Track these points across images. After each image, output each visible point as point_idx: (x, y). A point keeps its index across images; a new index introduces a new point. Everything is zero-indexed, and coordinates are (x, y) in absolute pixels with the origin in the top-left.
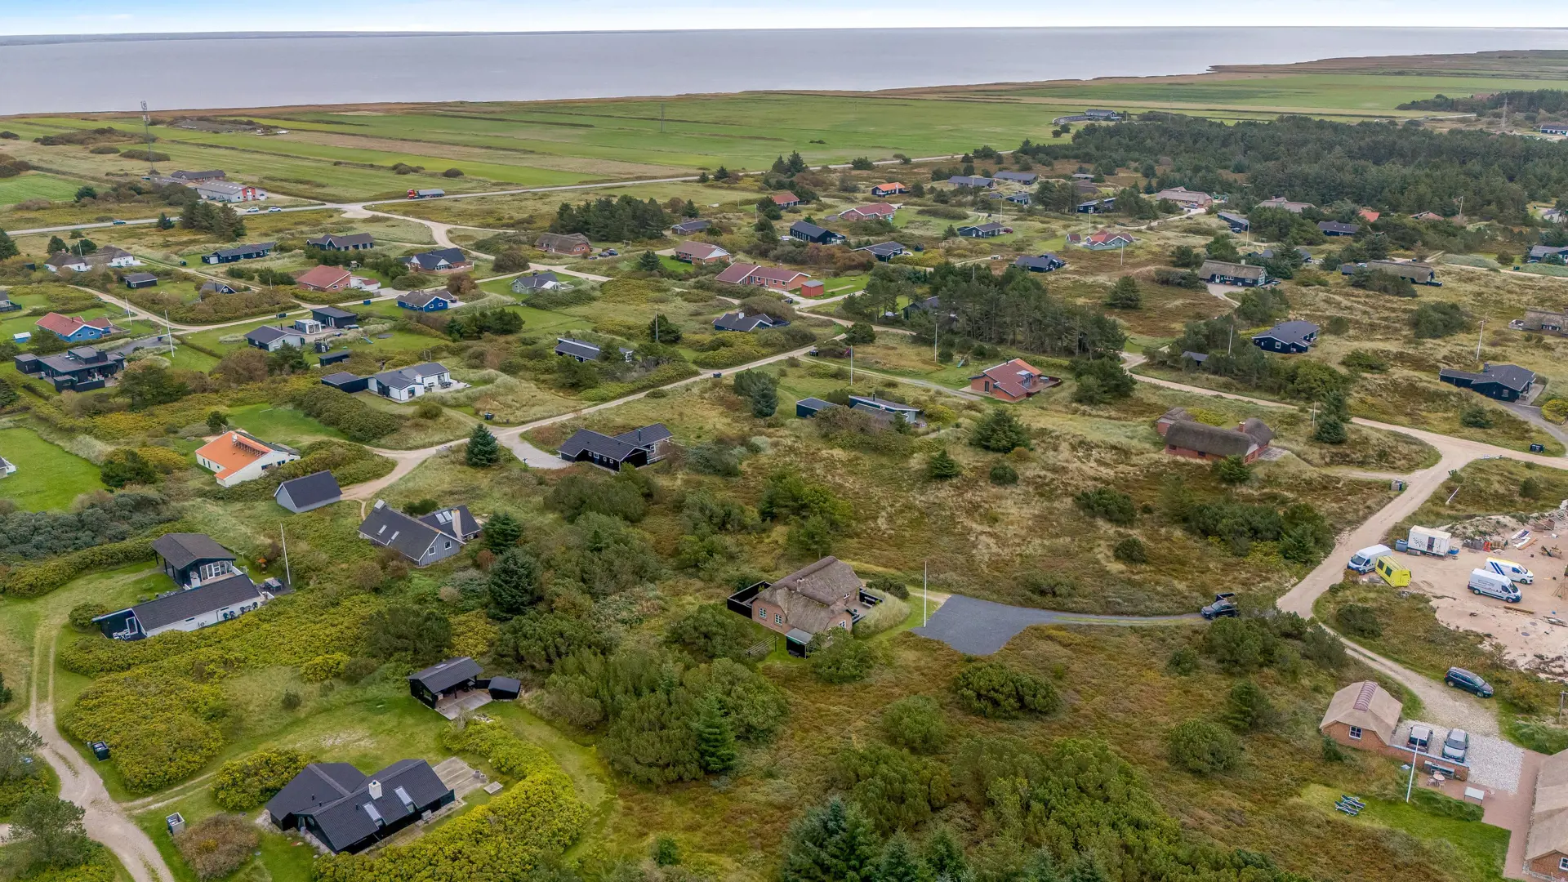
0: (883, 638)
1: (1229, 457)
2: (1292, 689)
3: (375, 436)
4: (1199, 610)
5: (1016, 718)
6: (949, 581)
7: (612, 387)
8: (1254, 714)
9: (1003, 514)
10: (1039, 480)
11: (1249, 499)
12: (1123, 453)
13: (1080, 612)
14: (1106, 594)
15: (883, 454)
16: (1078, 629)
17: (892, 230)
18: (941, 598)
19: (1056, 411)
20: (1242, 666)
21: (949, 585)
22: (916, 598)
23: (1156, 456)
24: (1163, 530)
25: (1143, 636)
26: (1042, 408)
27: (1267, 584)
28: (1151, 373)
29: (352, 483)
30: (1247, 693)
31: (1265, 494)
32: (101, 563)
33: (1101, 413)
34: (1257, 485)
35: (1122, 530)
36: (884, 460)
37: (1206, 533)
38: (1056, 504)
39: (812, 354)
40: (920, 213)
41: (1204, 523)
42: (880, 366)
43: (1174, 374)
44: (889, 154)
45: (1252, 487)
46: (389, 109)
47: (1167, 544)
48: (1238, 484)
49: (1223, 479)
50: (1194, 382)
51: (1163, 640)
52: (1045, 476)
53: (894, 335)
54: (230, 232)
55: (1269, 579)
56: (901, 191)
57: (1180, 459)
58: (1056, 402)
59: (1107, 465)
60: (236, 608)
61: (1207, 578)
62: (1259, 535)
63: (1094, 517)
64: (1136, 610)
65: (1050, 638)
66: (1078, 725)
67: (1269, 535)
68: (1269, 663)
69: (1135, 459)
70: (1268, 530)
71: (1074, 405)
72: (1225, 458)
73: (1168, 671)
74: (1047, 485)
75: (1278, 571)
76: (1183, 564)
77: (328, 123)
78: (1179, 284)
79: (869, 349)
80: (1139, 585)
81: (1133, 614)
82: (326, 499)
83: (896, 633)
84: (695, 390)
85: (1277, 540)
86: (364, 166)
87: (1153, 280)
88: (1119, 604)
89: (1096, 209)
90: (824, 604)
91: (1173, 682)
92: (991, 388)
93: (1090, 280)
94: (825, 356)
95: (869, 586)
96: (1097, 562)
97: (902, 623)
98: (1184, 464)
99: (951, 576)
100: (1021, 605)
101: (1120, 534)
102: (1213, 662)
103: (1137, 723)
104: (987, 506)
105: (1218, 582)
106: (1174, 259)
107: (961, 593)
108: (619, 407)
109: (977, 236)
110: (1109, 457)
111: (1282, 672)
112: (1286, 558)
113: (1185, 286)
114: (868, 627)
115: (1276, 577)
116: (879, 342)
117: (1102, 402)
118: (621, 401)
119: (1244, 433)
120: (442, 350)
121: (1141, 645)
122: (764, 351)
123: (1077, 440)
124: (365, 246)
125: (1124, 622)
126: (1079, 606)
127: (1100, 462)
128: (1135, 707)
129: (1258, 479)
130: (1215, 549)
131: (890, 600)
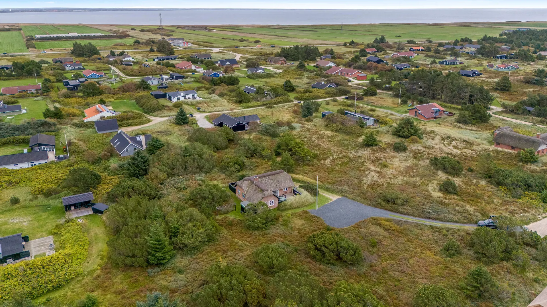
0: (290, 212)
1: (526, 149)
2: (519, 278)
3: (151, 112)
4: (476, 223)
5: (332, 264)
6: (343, 190)
7: (255, 103)
8: (481, 289)
9: (391, 164)
10: (417, 151)
11: (533, 171)
12: (469, 144)
13: (405, 214)
14: (424, 207)
15: (349, 135)
16: (398, 222)
17: (410, 61)
18: (334, 197)
19: (446, 126)
20: (488, 258)
21: (342, 192)
22: (322, 196)
23: (487, 147)
24: (475, 181)
25: (435, 232)
26: (439, 124)
27: (527, 214)
28: (504, 114)
29: (128, 126)
30: (478, 275)
31: (543, 170)
32: (13, 142)
33: (468, 128)
34: (541, 165)
35: (450, 177)
36: (347, 137)
37: (499, 184)
38: (421, 162)
39: (346, 98)
40: (425, 56)
41: (498, 179)
42: (373, 104)
43: (515, 116)
44: (425, 40)
45: (537, 166)
46: (253, 26)
47: (474, 187)
48: (529, 164)
49: (522, 161)
50: (525, 120)
51: (446, 235)
52: (421, 150)
53: (386, 94)
54: (168, 53)
55: (529, 212)
56: (422, 50)
57: (500, 149)
58: (447, 122)
59: (458, 148)
60: (37, 163)
61: (489, 207)
62: (530, 188)
63: (438, 170)
64: (438, 217)
65: (380, 225)
66: (368, 274)
67: (536, 188)
68: (508, 259)
69: (474, 147)
70: (536, 186)
71: (455, 123)
72: (524, 150)
73: (440, 253)
74: (420, 153)
75: (536, 208)
76: (478, 197)
77: (230, 29)
78: (534, 83)
79: (373, 98)
80: (447, 205)
81: (436, 219)
82: (112, 129)
83: (299, 211)
84: (286, 107)
85: (540, 192)
86: (231, 39)
87: (522, 82)
88: (429, 213)
89: (506, 57)
90: (262, 190)
91: (441, 259)
92: (418, 114)
93: (490, 80)
94: (351, 99)
95: (300, 186)
96: (428, 191)
97: (306, 206)
98: (501, 152)
99: (346, 188)
100: (375, 206)
101: (448, 179)
102: (471, 253)
103: (405, 280)
104: (384, 160)
105: (495, 209)
106: (536, 74)
107: (346, 197)
108: (251, 110)
109: (446, 64)
110: (461, 145)
111: (515, 266)
112: (544, 202)
113: (537, 84)
114: (286, 205)
115: (533, 211)
116: (378, 96)
117: (470, 123)
118: (254, 108)
119: (539, 139)
120: (203, 88)
121: (431, 236)
122: (325, 96)
123: (446, 136)
124: (208, 58)
125: (429, 222)
126: (406, 211)
127: (455, 147)
128: (409, 271)
129: (542, 162)
130: (502, 192)
131: (305, 194)
